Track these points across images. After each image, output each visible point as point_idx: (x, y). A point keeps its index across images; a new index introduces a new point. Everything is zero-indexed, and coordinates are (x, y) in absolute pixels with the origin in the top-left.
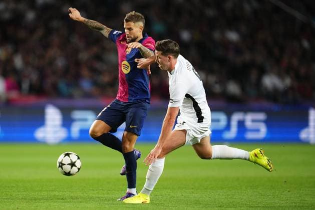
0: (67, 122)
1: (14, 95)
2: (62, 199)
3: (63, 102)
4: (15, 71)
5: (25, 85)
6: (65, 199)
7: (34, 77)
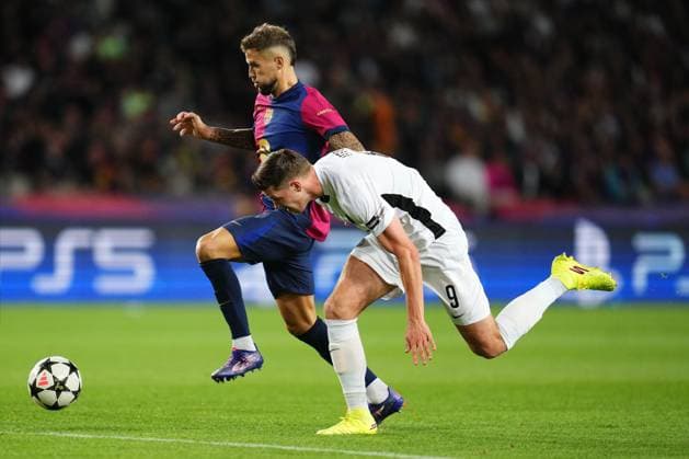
0: (622, 258)
1: (506, 199)
2: (610, 426)
3: (614, 214)
4: (510, 146)
5: (531, 178)
6: (617, 426)
7: (550, 158)
